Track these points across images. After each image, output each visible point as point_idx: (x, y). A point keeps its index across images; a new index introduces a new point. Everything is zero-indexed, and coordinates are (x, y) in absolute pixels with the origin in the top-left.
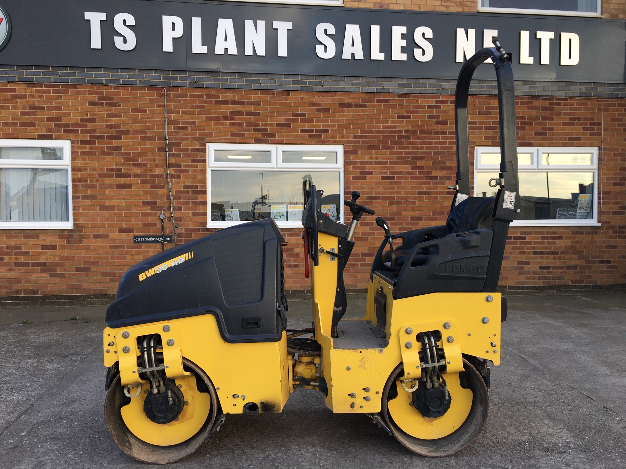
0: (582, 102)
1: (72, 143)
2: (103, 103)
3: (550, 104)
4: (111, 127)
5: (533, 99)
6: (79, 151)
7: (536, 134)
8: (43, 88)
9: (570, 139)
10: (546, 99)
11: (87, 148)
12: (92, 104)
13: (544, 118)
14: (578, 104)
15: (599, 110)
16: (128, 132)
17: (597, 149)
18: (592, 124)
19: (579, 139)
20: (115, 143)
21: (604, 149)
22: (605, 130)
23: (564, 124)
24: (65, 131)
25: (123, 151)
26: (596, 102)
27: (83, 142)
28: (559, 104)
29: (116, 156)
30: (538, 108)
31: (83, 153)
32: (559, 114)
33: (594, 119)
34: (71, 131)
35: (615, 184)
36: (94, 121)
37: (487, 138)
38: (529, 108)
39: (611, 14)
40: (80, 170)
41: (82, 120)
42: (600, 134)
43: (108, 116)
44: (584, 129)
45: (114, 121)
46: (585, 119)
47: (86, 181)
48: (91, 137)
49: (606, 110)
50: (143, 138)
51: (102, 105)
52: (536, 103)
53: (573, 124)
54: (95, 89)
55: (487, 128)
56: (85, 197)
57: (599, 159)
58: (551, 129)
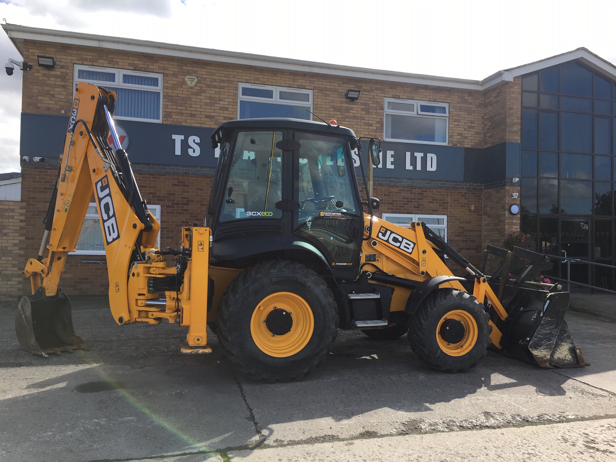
0: (438, 190)
1: (161, 207)
2: (180, 185)
3: (422, 191)
4: (184, 198)
5: (412, 188)
6: (166, 211)
7: (415, 207)
8: (147, 176)
9: (432, 211)
10: (419, 189)
11: (170, 210)
12: (173, 185)
13: (418, 199)
14: (436, 192)
15: (447, 195)
16: (193, 201)
17: (446, 216)
18: (443, 203)
19: (437, 211)
20: (185, 207)
21: (450, 216)
22: (451, 206)
23: (429, 202)
24: (158, 200)
25: (190, 212)
26: (445, 191)
27: (168, 206)
28: (426, 191)
29: (186, 214)
30: (415, 193)
31: (167, 213)
32: (427, 197)
33: (444, 200)
34: (161, 200)
35: (456, 236)
36: (174, 194)
37: (388, 209)
38: (411, 193)
39: (453, 144)
40: (165, 222)
41: (168, 194)
42: (448, 208)
43: (182, 192)
44: (439, 205)
45: (186, 195)
46: (440, 200)
47: (168, 228)
48: (172, 204)
49: (451, 195)
50: (201, 205)
51: (179, 186)
52: (414, 191)
53: (433, 203)
54: (176, 177)
55: (388, 203)
56: (167, 238)
57: (448, 222)
58: (422, 205)
